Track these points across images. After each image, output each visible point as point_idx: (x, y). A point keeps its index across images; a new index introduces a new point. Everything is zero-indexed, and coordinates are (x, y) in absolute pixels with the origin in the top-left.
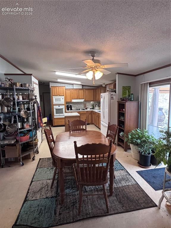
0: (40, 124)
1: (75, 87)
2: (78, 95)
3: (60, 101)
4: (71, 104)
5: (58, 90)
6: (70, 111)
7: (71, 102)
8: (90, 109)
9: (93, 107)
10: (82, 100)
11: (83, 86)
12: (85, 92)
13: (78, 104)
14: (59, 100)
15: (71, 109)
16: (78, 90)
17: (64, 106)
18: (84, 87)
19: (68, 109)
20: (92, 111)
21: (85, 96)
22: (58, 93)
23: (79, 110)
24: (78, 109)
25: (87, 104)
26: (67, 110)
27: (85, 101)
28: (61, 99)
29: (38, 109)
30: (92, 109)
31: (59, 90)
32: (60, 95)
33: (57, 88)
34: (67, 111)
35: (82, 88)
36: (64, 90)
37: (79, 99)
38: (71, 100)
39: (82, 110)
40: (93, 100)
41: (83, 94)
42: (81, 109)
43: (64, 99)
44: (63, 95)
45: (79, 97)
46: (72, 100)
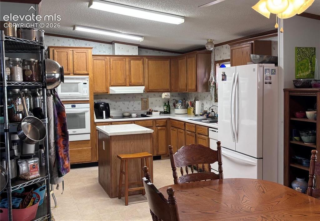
0: (64, 163)
1: (119, 50)
2: (128, 73)
3: (77, 91)
4: (107, 101)
5: (71, 57)
6: (105, 120)
7: (107, 95)
8: (161, 113)
9: (168, 106)
10: (140, 90)
11: (140, 47)
12: (146, 66)
13: (125, 100)
14: (74, 87)
15: (108, 116)
16: (127, 59)
17: (88, 105)
18: (145, 53)
19: (100, 116)
20: (170, 119)
21: (146, 75)
22: (71, 67)
23: (130, 116)
24: (127, 114)
25: (151, 100)
26: (97, 118)
27: (147, 91)
28: (81, 85)
29: (58, 114)
30: (165, 113)
31: (75, 56)
32: (78, 72)
33: (70, 51)
34: (96, 120)
35: (137, 54)
36: (90, 57)
37: (130, 85)
38: (108, 89)
39: (137, 117)
40: (168, 87)
41: (141, 72)
42: (134, 115)
43: (88, 85)
44: (86, 72)
45: (130, 78)
46: (111, 88)
